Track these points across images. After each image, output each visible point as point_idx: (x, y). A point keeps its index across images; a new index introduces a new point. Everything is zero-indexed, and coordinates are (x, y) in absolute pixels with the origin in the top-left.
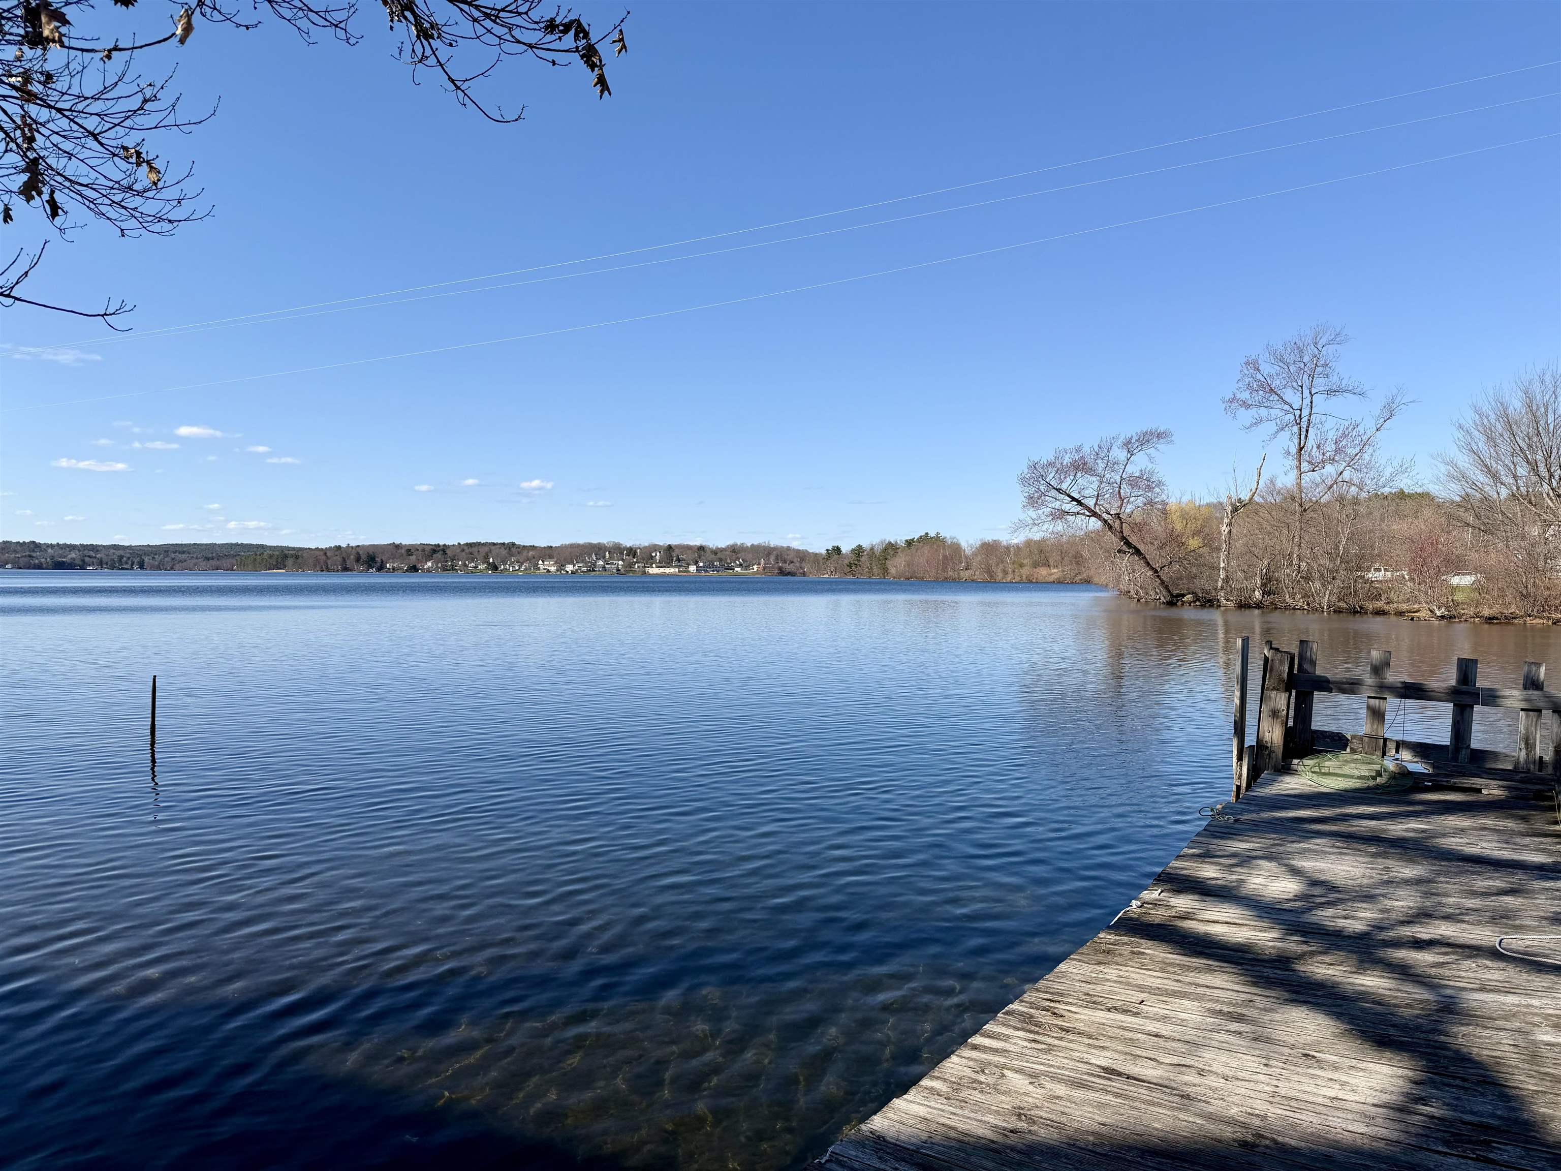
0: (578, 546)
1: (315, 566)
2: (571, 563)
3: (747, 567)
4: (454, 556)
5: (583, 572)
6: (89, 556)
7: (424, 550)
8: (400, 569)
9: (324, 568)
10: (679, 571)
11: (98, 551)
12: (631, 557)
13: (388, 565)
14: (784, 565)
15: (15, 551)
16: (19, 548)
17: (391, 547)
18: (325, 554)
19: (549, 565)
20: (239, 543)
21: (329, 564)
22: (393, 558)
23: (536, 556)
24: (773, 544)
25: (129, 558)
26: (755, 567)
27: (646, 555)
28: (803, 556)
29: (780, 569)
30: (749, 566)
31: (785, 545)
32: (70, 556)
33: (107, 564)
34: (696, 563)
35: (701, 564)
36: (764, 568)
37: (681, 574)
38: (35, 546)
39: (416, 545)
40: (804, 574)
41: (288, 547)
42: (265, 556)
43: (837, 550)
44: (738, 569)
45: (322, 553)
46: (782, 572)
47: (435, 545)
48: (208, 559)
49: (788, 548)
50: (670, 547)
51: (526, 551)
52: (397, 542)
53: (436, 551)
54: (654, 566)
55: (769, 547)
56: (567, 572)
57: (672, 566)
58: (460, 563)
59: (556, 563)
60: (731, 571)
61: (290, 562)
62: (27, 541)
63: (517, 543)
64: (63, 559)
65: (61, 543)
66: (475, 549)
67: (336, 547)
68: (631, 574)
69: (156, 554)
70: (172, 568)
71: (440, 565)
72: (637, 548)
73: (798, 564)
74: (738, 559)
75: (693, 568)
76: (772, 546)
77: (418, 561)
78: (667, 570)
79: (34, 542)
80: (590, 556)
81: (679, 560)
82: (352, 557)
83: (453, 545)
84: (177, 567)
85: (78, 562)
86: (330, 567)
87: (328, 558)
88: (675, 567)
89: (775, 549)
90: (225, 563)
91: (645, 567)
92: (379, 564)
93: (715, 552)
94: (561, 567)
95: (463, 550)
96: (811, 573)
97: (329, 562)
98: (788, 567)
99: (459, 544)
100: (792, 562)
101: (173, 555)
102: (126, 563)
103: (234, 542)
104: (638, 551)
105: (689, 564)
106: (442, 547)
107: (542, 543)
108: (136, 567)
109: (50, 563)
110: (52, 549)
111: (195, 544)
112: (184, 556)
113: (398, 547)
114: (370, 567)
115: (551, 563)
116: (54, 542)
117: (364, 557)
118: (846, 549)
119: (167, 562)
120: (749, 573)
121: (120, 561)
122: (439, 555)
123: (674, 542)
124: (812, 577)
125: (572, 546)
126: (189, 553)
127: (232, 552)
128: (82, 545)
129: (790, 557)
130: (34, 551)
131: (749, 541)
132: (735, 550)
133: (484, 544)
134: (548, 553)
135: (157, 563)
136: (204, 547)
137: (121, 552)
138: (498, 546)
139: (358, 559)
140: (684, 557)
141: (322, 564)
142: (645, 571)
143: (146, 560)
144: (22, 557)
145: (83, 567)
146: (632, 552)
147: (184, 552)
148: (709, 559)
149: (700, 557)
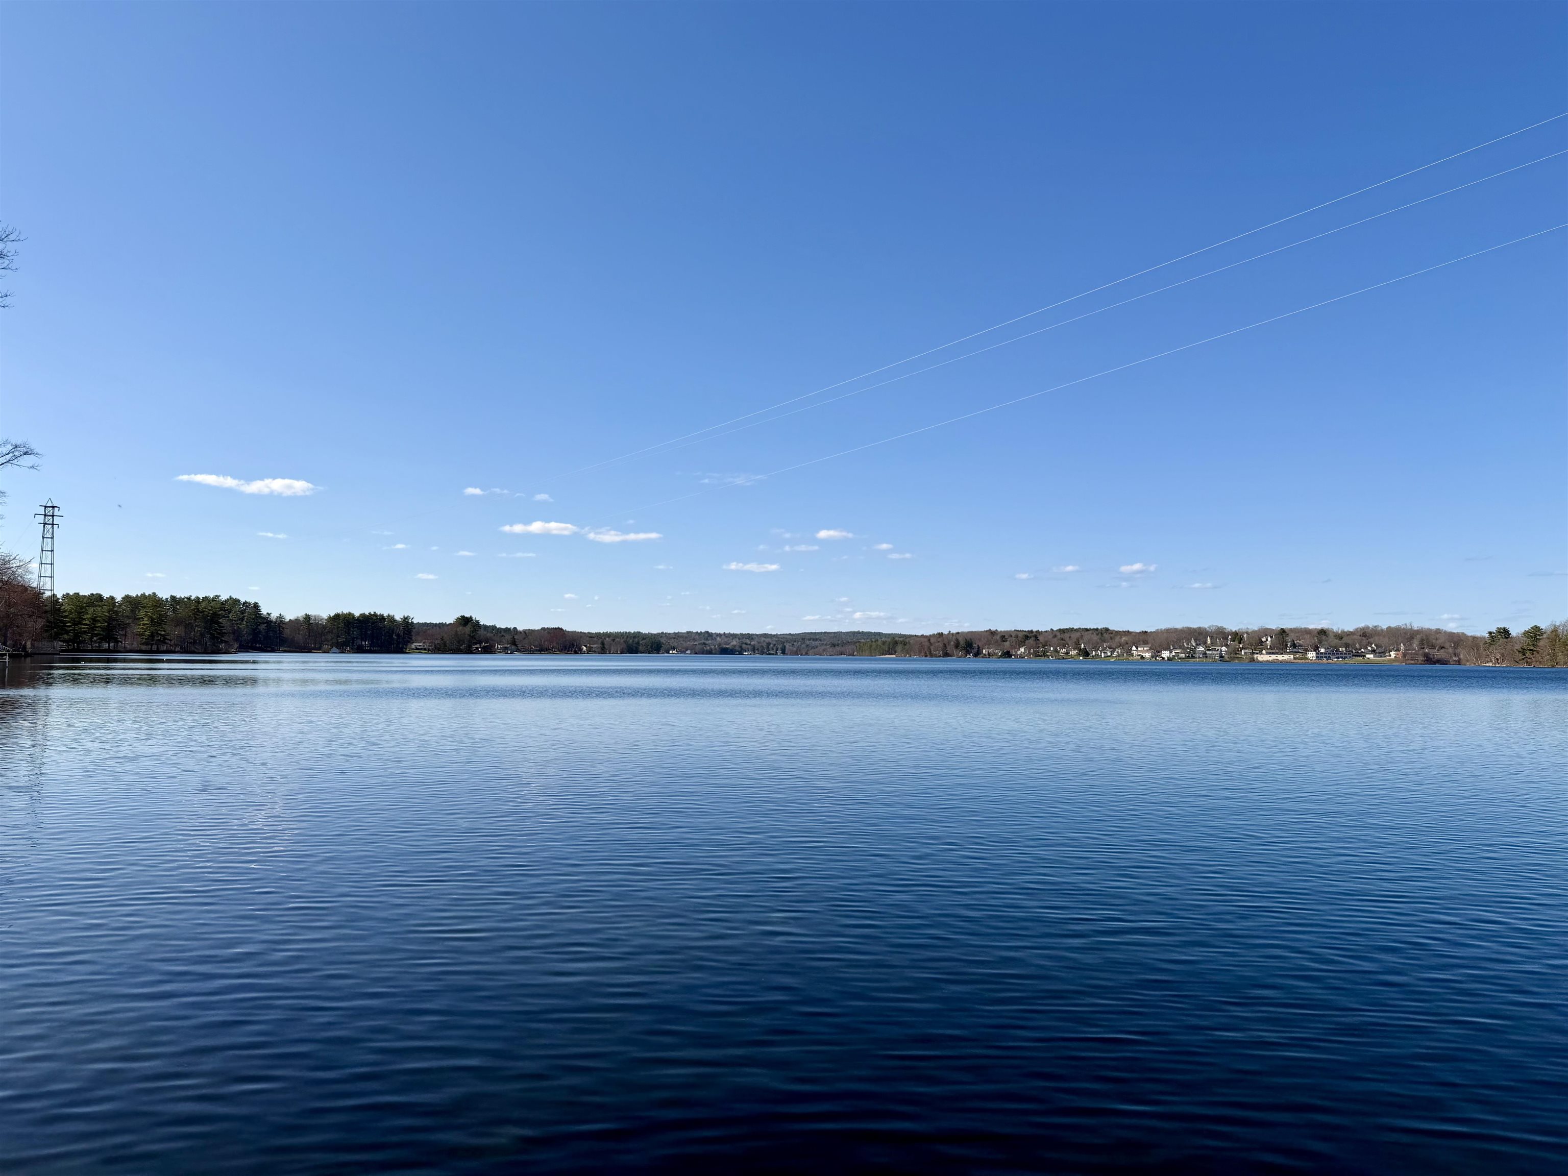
0: (1176, 630)
1: (920, 652)
2: (1167, 649)
3: (1382, 654)
4: (1046, 642)
5: (1180, 659)
6: (746, 644)
7: (1017, 636)
8: (995, 654)
9: (928, 654)
10: (1295, 658)
11: (752, 639)
12: (1236, 642)
13: (984, 651)
14: (1433, 650)
15: (694, 640)
16: (697, 637)
17: (988, 633)
18: (929, 640)
19: (1144, 652)
20: (861, 631)
21: (932, 650)
22: (988, 644)
23: (1129, 642)
24: (1416, 626)
25: (775, 645)
26: (1393, 654)
27: (1256, 641)
28: (1457, 640)
29: (1426, 656)
30: (1384, 652)
31: (1433, 627)
32: (732, 644)
33: (758, 650)
34: (1316, 649)
35: (1322, 650)
36: (1404, 655)
37: (1297, 661)
38: (708, 635)
39: (1010, 631)
40: (1459, 662)
41: (901, 634)
42: (879, 643)
43: (1505, 633)
44: (1371, 656)
45: (926, 640)
46: (1429, 660)
47: (1028, 631)
48: (834, 645)
49: (1438, 631)
50: (1283, 631)
51: (1119, 637)
52: (993, 629)
53: (1029, 638)
54: (1264, 652)
55: (1411, 629)
56: (1163, 658)
57: (1286, 653)
58: (1052, 649)
59: (1151, 649)
60: (1361, 658)
61: (899, 648)
62: (703, 631)
63: (1110, 629)
64: (728, 646)
65: (726, 632)
66: (1067, 635)
67: (939, 634)
68: (1237, 661)
69: (795, 642)
70: (807, 654)
71: (1032, 651)
72: (1243, 633)
73: (1451, 650)
74: (1370, 644)
75: (1312, 655)
76: (1416, 629)
77: (1013, 647)
78: (1280, 657)
79: (707, 632)
80: (1189, 641)
81: (1294, 646)
82: (952, 643)
83: (1046, 631)
84: (810, 652)
85: (737, 648)
86: (932, 652)
87: (931, 644)
88: (1289, 653)
89: (1418, 632)
90: (849, 648)
91: (1254, 653)
92: (975, 650)
93: (1340, 636)
94: (1156, 653)
95: (1055, 636)
96: (1468, 661)
97: (932, 648)
98: (1438, 654)
99: (1052, 630)
100: (1443, 648)
101: (808, 642)
102: (773, 649)
103: (856, 630)
104: (1245, 636)
105: (1307, 650)
106: (1035, 633)
107: (1136, 627)
108: (779, 652)
109: (718, 649)
110: (720, 637)
111: (825, 633)
112: (817, 643)
113: (992, 633)
114: (968, 652)
115: (1145, 649)
116: (722, 632)
117: (962, 643)
118: (1516, 631)
119: (803, 648)
120: (1384, 661)
121: (768, 647)
122: (1031, 641)
123: (1287, 625)
124: (1469, 666)
125: (1168, 631)
126: (820, 640)
127: (854, 640)
128: (741, 634)
129: (1440, 642)
130: (707, 639)
131: (1384, 623)
132: (1366, 635)
133: (1077, 630)
134: (1143, 638)
135: (795, 649)
136: (832, 635)
137: (768, 640)
138: (1091, 632)
139: (957, 646)
140: (1301, 642)
141: (926, 649)
142: (1253, 658)
143: (787, 647)
144: (699, 644)
145: (741, 653)
146: (1237, 637)
147: (816, 640)
148: (1332, 644)
149: (1320, 642)
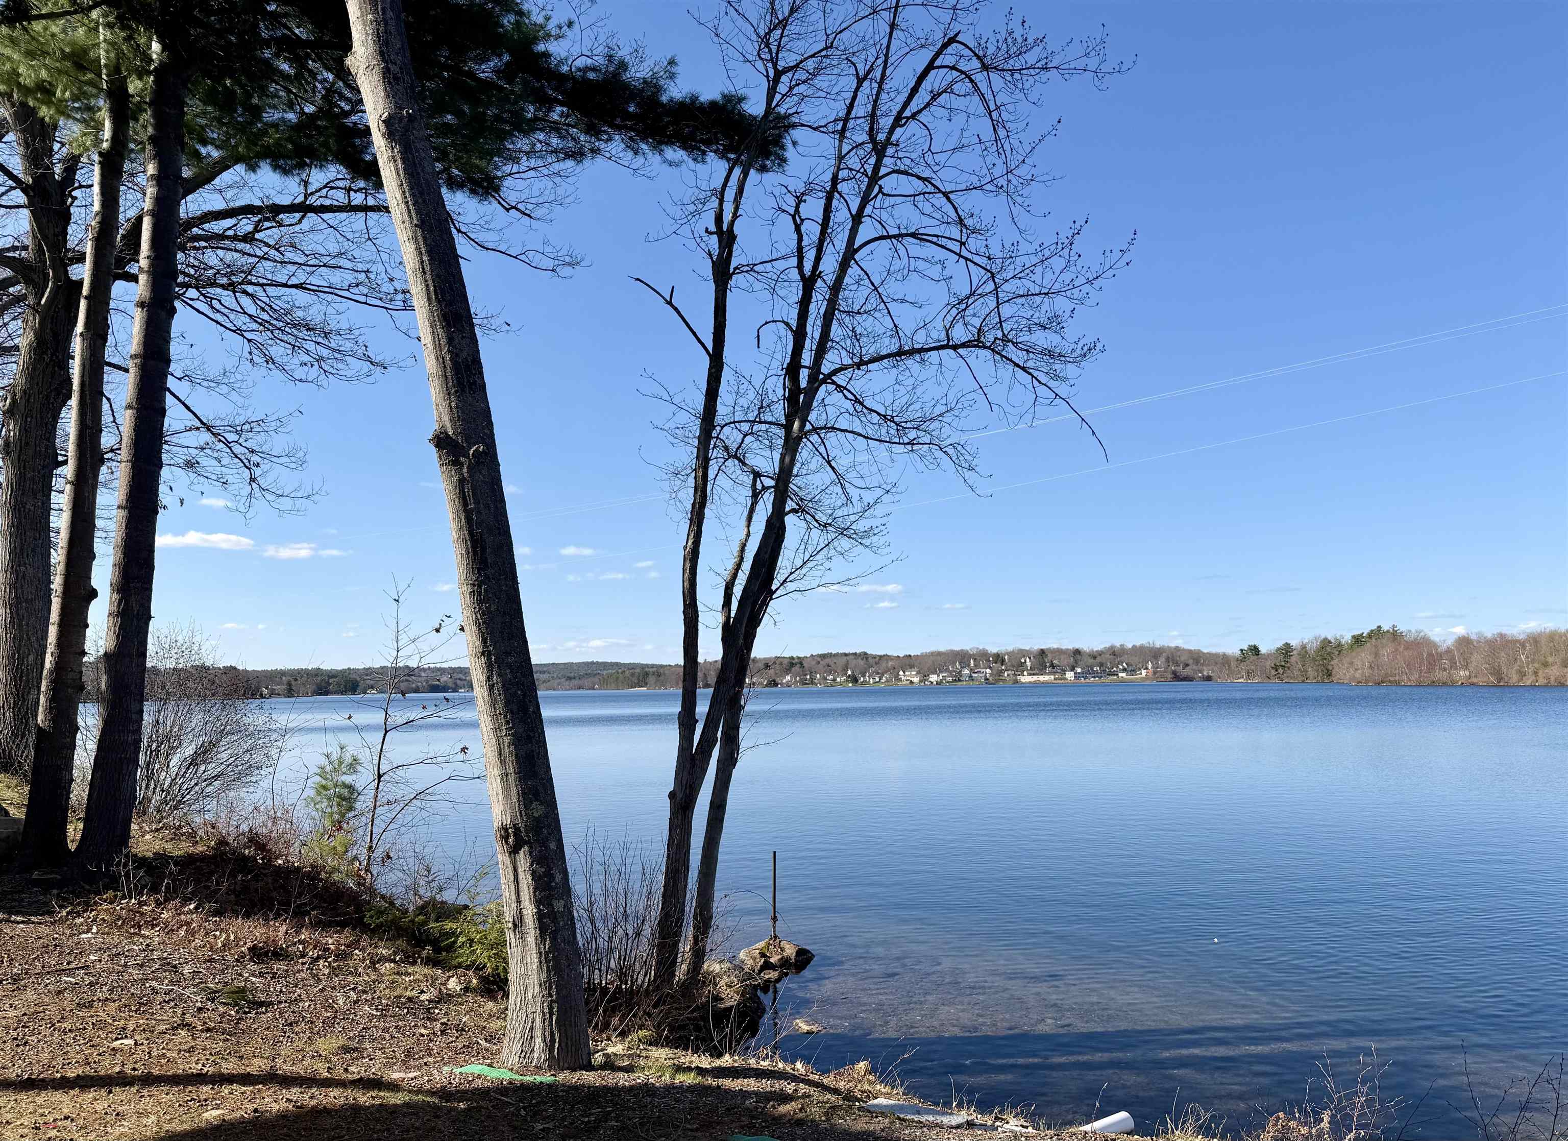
0: (939, 654)
1: (677, 683)
2: (934, 672)
3: (1133, 672)
4: (811, 668)
5: (948, 682)
6: (460, 679)
7: (781, 664)
8: (760, 683)
10: (1055, 679)
12: (999, 664)
14: (1177, 668)
19: (911, 676)
22: (752, 672)
23: (895, 667)
26: (1144, 672)
27: (1016, 662)
29: (1174, 673)
30: (1135, 671)
31: (1176, 645)
34: (1073, 669)
35: (1079, 670)
36: (1155, 673)
37: (1057, 681)
44: (1122, 675)
46: (1177, 677)
48: (570, 678)
50: (1042, 652)
51: (883, 661)
53: (793, 664)
54: (1025, 673)
56: (932, 683)
57: (1045, 674)
58: (818, 676)
59: (918, 673)
60: (1115, 677)
61: (652, 679)
66: (830, 661)
68: (1001, 683)
71: (798, 679)
72: (1003, 655)
73: (1197, 668)
74: (1121, 662)
75: (1070, 675)
76: (1158, 647)
78: (1042, 678)
80: (954, 663)
81: (1053, 666)
83: (809, 657)
85: (450, 685)
88: (1050, 673)
89: (1162, 650)
90: (587, 682)
91: (1016, 675)
93: (1094, 656)
94: (924, 677)
95: (819, 662)
98: (1183, 671)
100: (1187, 665)
104: (1005, 657)
105: (1064, 671)
106: (798, 660)
111: (553, 664)
112: (546, 676)
115: (914, 673)
118: (1267, 648)
120: (1136, 679)
122: (797, 669)
123: (1045, 646)
125: (932, 655)
127: (590, 671)
129: (1182, 659)
131: (1130, 641)
132: (1116, 654)
134: (908, 662)
140: (1058, 662)
142: (1016, 680)
146: (999, 658)
148: (1088, 664)
149: (1076, 662)
